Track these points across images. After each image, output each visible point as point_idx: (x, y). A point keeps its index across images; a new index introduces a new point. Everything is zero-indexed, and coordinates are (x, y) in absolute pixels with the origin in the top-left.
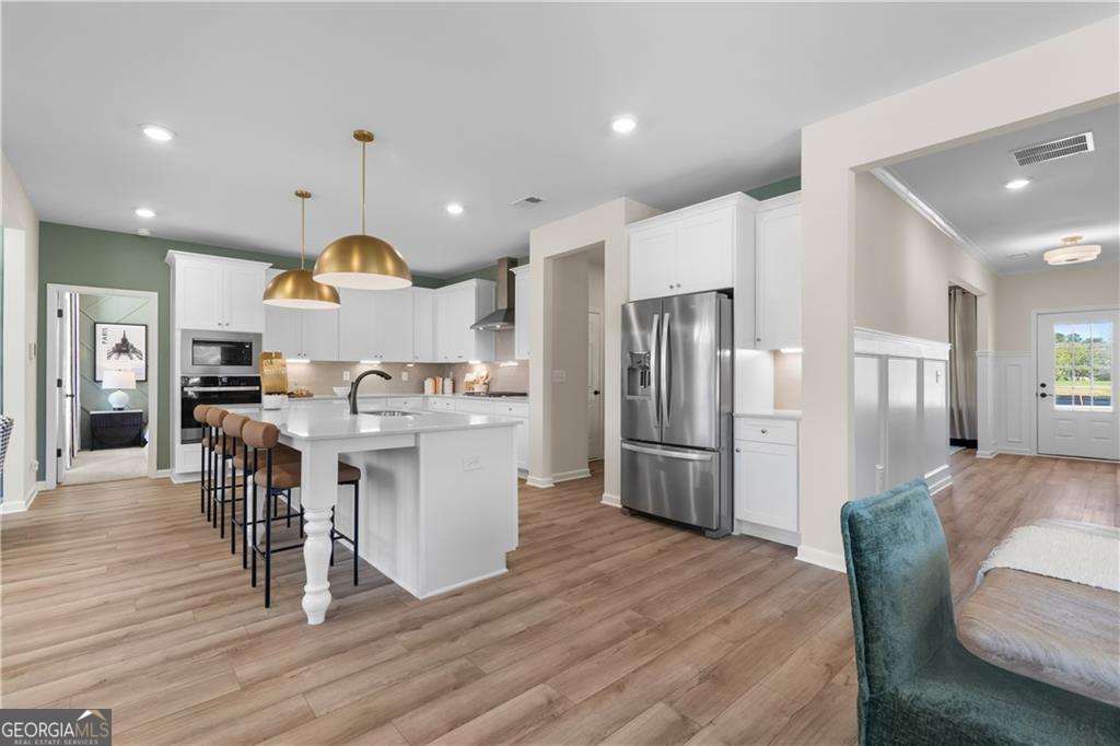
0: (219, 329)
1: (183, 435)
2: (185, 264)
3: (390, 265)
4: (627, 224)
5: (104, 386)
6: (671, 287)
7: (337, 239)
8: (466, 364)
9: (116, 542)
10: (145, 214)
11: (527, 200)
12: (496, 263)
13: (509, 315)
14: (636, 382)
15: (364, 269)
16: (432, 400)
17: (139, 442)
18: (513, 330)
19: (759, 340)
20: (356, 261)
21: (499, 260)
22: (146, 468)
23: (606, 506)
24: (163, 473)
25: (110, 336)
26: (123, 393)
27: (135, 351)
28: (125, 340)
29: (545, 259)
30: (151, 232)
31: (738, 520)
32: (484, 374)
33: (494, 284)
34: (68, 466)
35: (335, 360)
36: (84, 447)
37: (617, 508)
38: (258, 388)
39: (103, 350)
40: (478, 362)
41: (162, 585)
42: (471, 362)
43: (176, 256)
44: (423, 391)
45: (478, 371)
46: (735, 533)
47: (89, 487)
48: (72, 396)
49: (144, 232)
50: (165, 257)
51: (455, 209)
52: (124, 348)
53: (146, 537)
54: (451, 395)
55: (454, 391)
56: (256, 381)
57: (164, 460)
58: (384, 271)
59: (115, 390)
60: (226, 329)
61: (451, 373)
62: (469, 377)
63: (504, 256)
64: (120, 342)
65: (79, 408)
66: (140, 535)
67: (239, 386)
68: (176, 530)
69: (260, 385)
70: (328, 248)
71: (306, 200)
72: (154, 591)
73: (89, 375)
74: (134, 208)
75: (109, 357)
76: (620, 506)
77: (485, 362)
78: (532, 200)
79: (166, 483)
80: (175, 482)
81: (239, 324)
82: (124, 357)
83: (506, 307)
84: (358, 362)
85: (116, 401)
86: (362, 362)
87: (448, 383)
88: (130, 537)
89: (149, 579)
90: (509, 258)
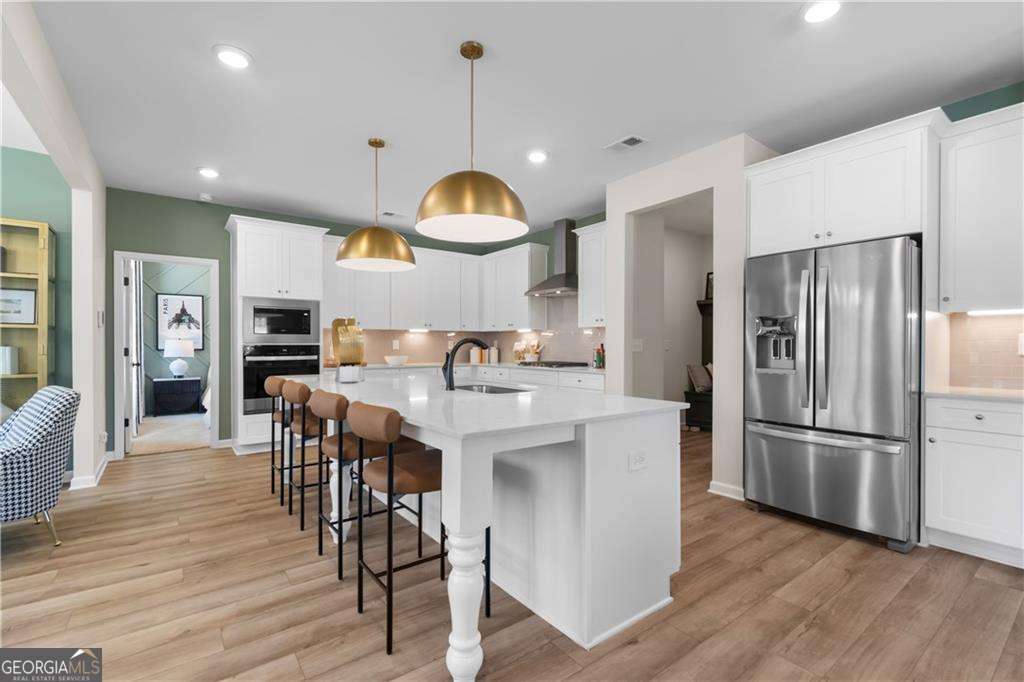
0: (279, 296)
1: (245, 405)
2: (245, 229)
3: (508, 206)
4: (747, 165)
5: (166, 354)
6: (817, 237)
7: (445, 176)
8: (513, 332)
9: (189, 532)
10: (209, 174)
11: (625, 142)
12: (553, 225)
13: (571, 279)
14: (767, 353)
15: (478, 209)
16: (482, 369)
17: (199, 408)
18: (576, 296)
19: (946, 299)
20: (469, 202)
21: (556, 223)
22: (208, 436)
23: (719, 497)
24: (225, 443)
25: (170, 306)
26: (184, 362)
27: (191, 320)
28: (183, 311)
29: (627, 214)
30: (213, 197)
31: (927, 528)
32: (535, 343)
33: (548, 248)
34: (135, 435)
35: (388, 328)
36: (148, 413)
37: (740, 502)
38: (315, 357)
39: (164, 319)
40: (529, 330)
41: (248, 603)
42: (520, 331)
43: (237, 221)
44: (469, 360)
45: (528, 339)
46: (923, 544)
47: (155, 456)
48: (138, 365)
49: (206, 197)
50: (225, 224)
51: (537, 157)
52: (181, 318)
53: (219, 526)
54: (497, 365)
55: (499, 361)
56: (314, 350)
57: (226, 430)
58: (500, 212)
59: (176, 359)
60: (286, 296)
61: (496, 342)
62: (519, 346)
63: (565, 217)
64: (179, 312)
65: (143, 376)
66: (212, 523)
67: (298, 355)
68: (251, 518)
69: (318, 354)
70: (435, 186)
71: (379, 149)
72: (241, 614)
73: (151, 344)
74: (198, 169)
75: (169, 328)
76: (743, 499)
77: (536, 331)
78: (633, 142)
79: (227, 453)
80: (238, 454)
81: (296, 291)
82: (184, 326)
83: (564, 271)
84: (406, 331)
85: (176, 369)
86: (411, 330)
87: (494, 352)
88: (203, 524)
89: (232, 593)
90: (566, 220)
